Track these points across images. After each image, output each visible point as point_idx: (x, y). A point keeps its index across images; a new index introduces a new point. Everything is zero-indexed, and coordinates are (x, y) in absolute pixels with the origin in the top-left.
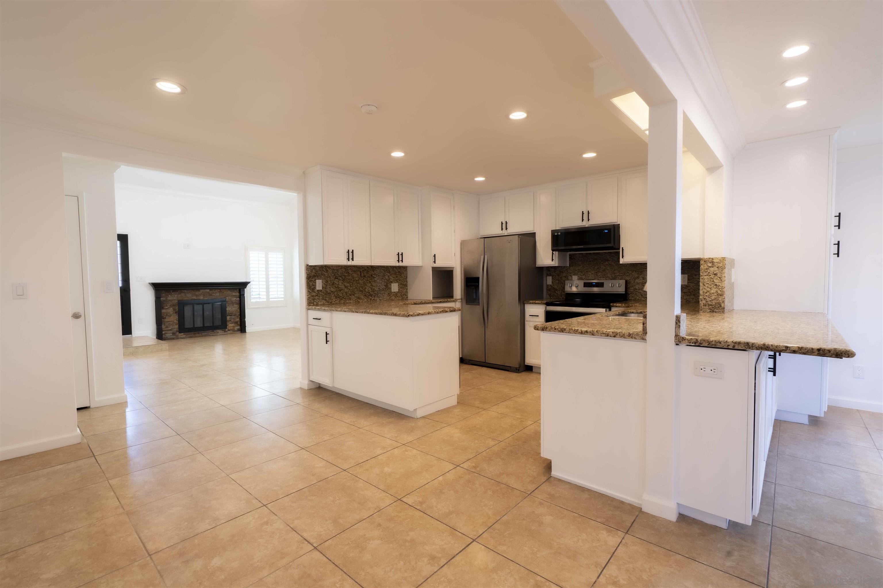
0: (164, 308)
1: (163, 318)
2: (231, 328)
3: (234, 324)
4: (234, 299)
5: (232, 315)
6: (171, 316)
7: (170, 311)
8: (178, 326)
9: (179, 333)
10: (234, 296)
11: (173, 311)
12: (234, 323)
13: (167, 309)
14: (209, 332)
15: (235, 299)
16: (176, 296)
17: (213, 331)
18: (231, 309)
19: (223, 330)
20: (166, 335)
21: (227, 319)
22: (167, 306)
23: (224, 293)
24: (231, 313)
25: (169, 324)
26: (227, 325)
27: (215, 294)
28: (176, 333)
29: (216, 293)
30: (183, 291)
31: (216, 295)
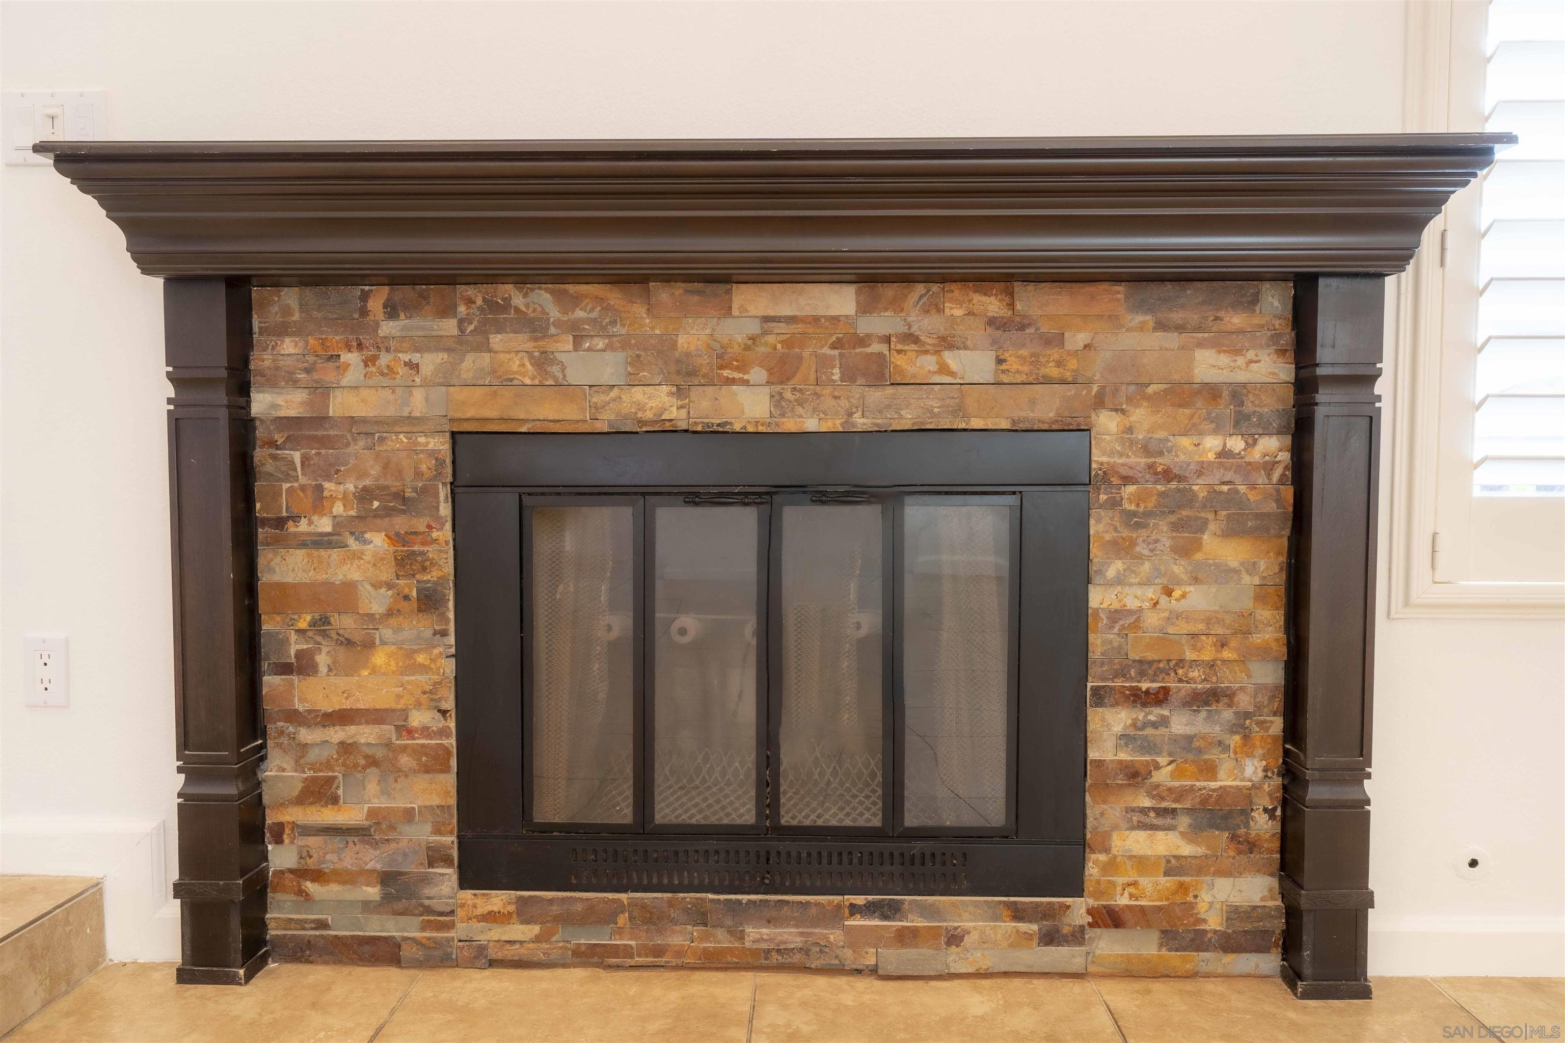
0: (291, 527)
1: (285, 669)
2: (1146, 882)
3: (1191, 836)
4: (1212, 443)
5: (1160, 697)
6: (369, 645)
7: (355, 575)
8: (450, 780)
9: (465, 882)
10: (1212, 391)
11: (387, 573)
12: (1184, 822)
13: (321, 542)
14: (834, 916)
15: (1224, 453)
16: (429, 362)
17: (890, 911)
18: (1150, 593)
19: (1018, 914)
20: (309, 886)
21: (1093, 754)
22: (320, 502)
23: (1057, 340)
24: (1144, 667)
25: (346, 748)
26: (1083, 843)
27: (929, 363)
28: (426, 880)
29: (947, 343)
30: (518, 300)
31: (944, 369)
